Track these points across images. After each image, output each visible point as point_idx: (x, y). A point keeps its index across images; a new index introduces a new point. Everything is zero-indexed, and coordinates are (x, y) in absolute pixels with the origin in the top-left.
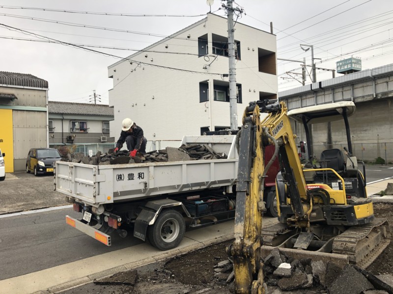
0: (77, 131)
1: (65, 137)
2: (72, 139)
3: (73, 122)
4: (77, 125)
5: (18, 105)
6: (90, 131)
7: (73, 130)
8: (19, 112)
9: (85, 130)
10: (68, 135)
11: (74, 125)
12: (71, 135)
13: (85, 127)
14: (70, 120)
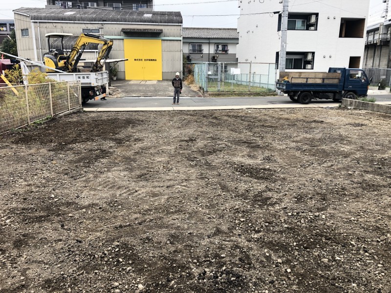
0: (220, 52)
1: (210, 57)
2: (216, 58)
3: (217, 45)
4: (220, 47)
5: (164, 36)
6: (229, 52)
7: (217, 51)
8: (165, 41)
9: (226, 51)
10: (213, 55)
11: (218, 47)
12: (215, 55)
13: (226, 49)
14: (215, 43)
